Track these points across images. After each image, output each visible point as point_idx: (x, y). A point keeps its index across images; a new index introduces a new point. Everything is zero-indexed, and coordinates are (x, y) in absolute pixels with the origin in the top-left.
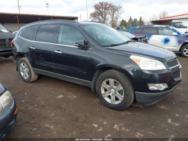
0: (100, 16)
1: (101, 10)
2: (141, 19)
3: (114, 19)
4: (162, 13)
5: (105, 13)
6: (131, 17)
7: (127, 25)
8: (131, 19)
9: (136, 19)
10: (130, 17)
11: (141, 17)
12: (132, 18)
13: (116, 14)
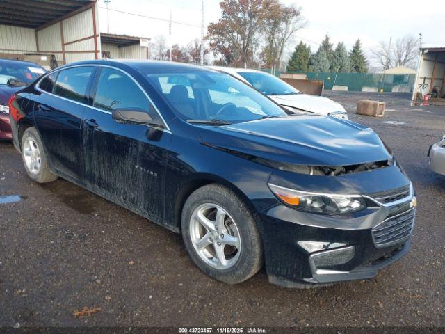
0: (235, 34)
1: (240, 15)
2: (357, 47)
3: (274, 46)
4: (403, 40)
5: (251, 26)
6: (327, 39)
7: (313, 61)
8: (326, 45)
9: (343, 44)
10: (324, 39)
11: (358, 42)
12: (330, 42)
13: (280, 30)
